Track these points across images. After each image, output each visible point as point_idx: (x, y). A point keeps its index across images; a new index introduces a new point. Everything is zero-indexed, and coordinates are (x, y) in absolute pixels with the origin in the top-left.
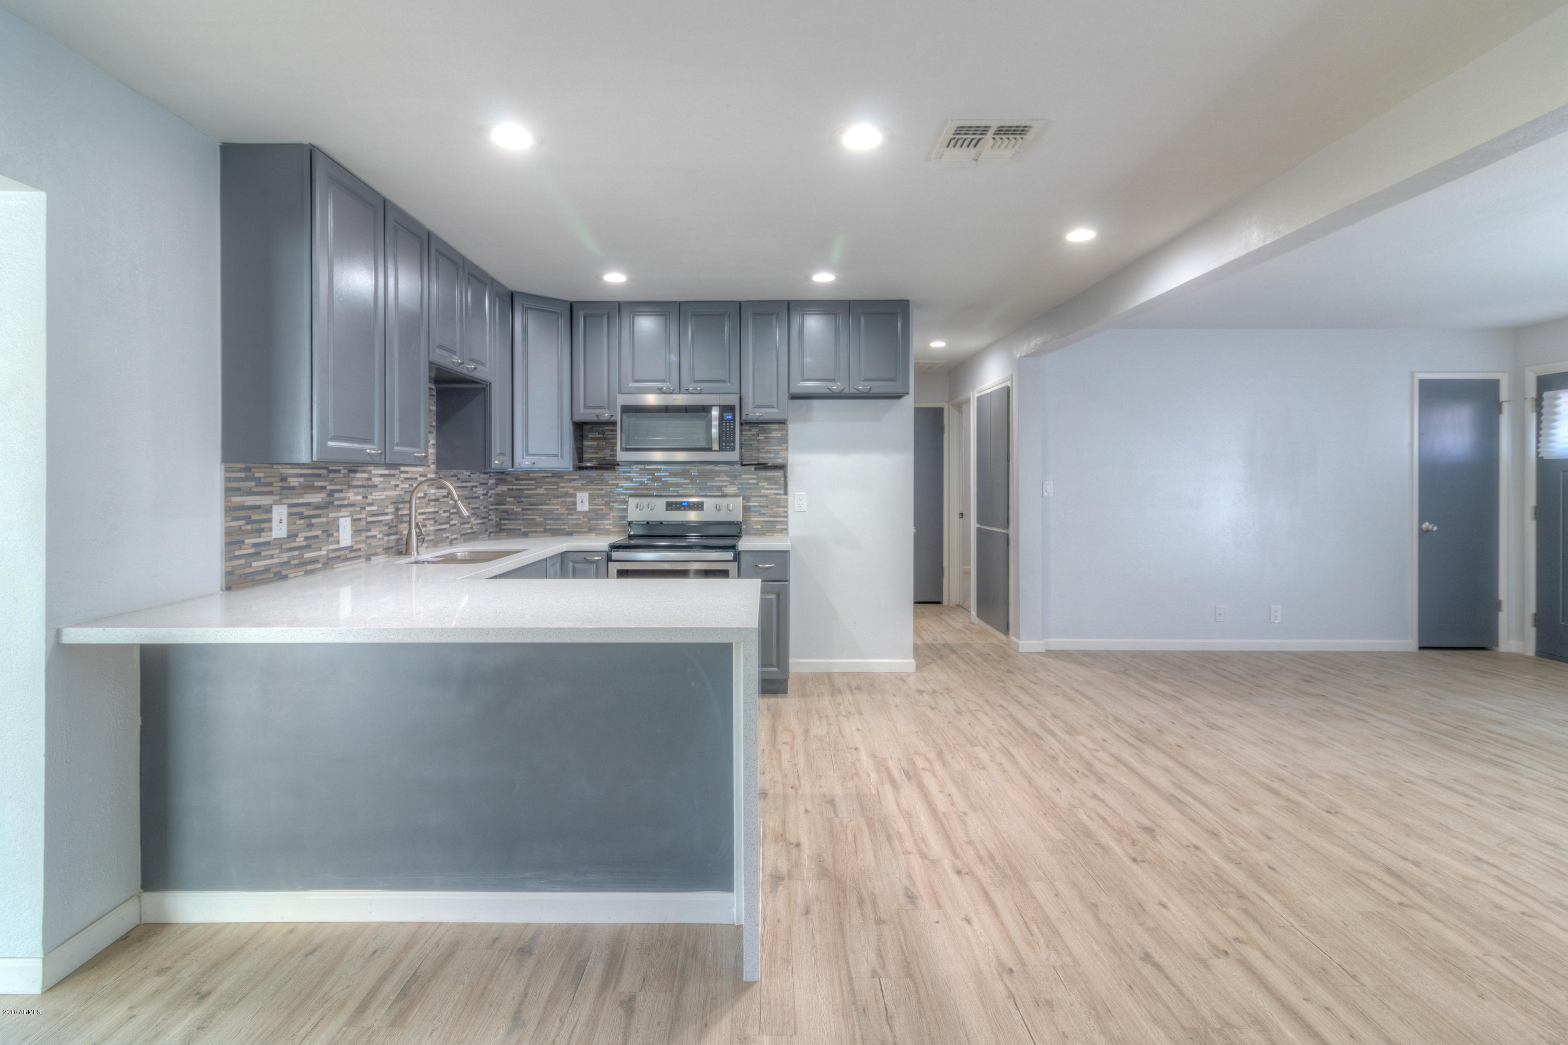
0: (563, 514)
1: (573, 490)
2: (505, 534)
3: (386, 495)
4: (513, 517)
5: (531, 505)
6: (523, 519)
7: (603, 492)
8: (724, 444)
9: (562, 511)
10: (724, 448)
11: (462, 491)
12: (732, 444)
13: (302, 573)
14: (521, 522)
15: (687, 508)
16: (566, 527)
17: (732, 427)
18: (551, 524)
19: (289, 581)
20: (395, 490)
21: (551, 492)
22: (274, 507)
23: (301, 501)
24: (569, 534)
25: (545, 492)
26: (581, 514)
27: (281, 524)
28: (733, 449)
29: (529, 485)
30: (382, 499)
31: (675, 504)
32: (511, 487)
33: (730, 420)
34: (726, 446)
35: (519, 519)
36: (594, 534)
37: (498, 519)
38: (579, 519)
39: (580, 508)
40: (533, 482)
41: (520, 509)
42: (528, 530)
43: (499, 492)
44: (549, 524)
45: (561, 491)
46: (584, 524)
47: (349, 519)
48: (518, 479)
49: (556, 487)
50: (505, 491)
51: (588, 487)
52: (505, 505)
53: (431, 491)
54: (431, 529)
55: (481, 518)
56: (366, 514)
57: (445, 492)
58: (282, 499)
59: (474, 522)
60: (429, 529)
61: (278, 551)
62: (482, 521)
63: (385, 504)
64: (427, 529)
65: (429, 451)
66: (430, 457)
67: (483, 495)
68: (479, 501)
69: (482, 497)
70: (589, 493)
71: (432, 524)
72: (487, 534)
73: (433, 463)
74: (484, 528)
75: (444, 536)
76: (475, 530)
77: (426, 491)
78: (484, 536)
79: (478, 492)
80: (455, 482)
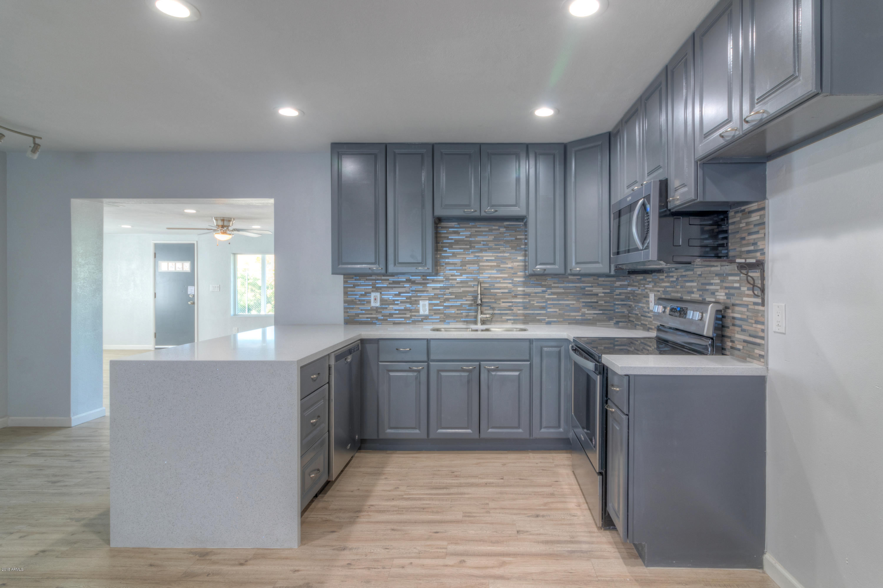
0: (645, 311)
1: (648, 291)
2: (630, 324)
4: (632, 311)
7: (659, 293)
9: (645, 308)
13: (392, 323)
14: (634, 316)
15: (679, 314)
16: (648, 323)
21: (643, 292)
22: (372, 293)
24: (648, 329)
25: (641, 292)
26: (652, 313)
27: (375, 301)
29: (636, 286)
30: (461, 292)
31: (674, 308)
32: (631, 288)
37: (628, 312)
38: (651, 317)
39: (651, 308)
40: (637, 284)
41: (633, 306)
42: (636, 322)
43: (628, 291)
44: (642, 320)
46: (654, 322)
47: (428, 302)
48: (634, 282)
49: (644, 288)
51: (654, 289)
53: (519, 289)
54: (519, 312)
55: (600, 310)
56: (444, 300)
57: (539, 290)
58: (378, 290)
59: (587, 312)
60: (515, 312)
61: (375, 312)
62: (601, 312)
63: (463, 295)
64: (513, 312)
65: (516, 264)
66: (516, 268)
67: (603, 293)
68: (597, 297)
69: (603, 295)
70: (654, 295)
71: (521, 309)
72: (612, 323)
73: (521, 272)
74: (605, 318)
75: (537, 318)
76: (588, 318)
77: (511, 288)
78: (607, 323)
79: (594, 291)
80: (554, 283)
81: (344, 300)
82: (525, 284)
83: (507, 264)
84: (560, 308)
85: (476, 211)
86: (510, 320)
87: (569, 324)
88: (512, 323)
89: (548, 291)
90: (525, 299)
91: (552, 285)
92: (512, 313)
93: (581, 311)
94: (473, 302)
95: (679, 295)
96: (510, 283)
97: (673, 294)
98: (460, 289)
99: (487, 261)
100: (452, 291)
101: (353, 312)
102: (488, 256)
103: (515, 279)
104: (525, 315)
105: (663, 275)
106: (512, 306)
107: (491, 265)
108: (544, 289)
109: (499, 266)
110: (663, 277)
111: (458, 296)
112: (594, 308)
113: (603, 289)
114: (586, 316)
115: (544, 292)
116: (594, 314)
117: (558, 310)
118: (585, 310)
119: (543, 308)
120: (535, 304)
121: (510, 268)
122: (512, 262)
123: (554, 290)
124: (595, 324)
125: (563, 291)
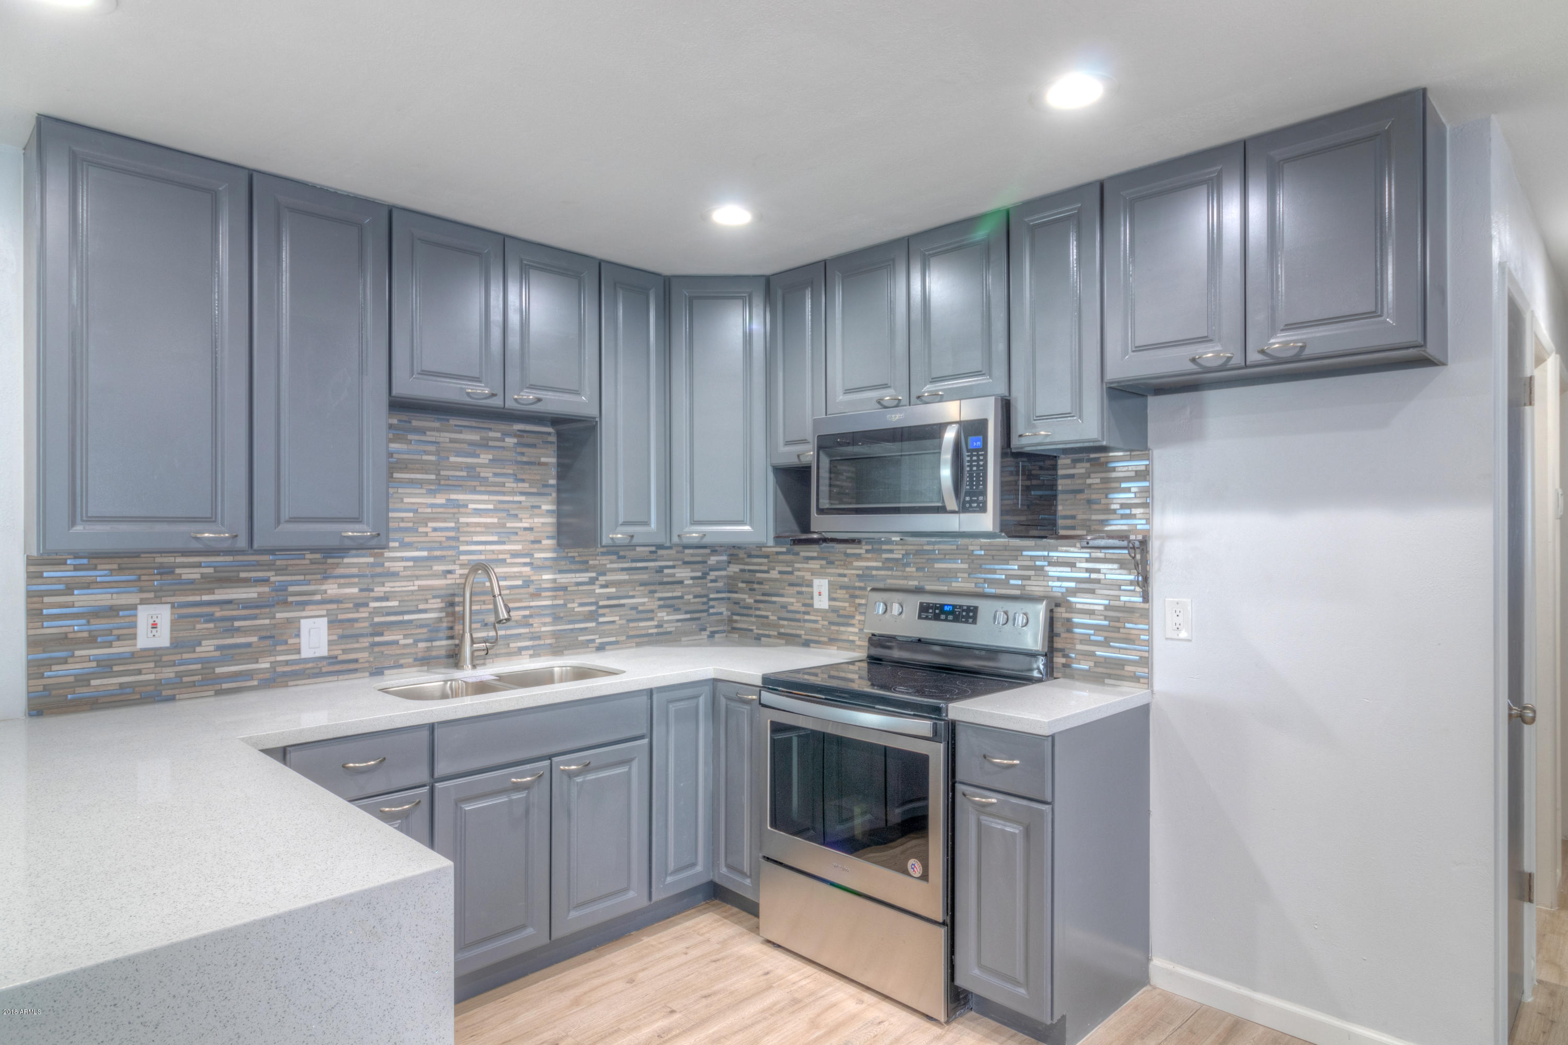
0: (798, 612)
1: (810, 574)
2: (737, 636)
3: (419, 586)
4: (745, 611)
5: (764, 595)
6: (757, 616)
7: (846, 579)
8: (968, 499)
9: (797, 606)
10: (967, 505)
11: (627, 574)
12: (981, 498)
13: (212, 693)
14: (753, 619)
15: (950, 617)
16: (803, 632)
17: (981, 463)
18: (787, 627)
19: (178, 704)
20: (446, 578)
21: (785, 577)
22: (139, 607)
23: (205, 598)
24: (806, 644)
25: (778, 576)
26: (819, 614)
27: (154, 630)
28: (983, 509)
29: (760, 564)
30: (412, 591)
31: (932, 608)
32: (742, 567)
33: (977, 450)
34: (971, 502)
35: (750, 616)
36: (836, 648)
37: (729, 613)
38: (816, 622)
39: (817, 605)
40: (765, 560)
41: (752, 601)
42: (761, 632)
43: (732, 574)
44: (783, 626)
45: (797, 576)
46: (824, 630)
47: (325, 620)
48: (750, 556)
49: (790, 569)
50: (737, 572)
51: (828, 571)
52: (736, 592)
53: (545, 577)
54: (543, 629)
55: (687, 613)
56: (370, 613)
57: (584, 577)
58: (160, 597)
59: (666, 618)
60: (537, 630)
61: (152, 665)
62: (688, 616)
63: (420, 597)
64: (533, 630)
65: (538, 521)
66: (540, 529)
67: (693, 578)
68: (682, 587)
69: (691, 582)
70: (829, 581)
71: (547, 623)
72: (705, 634)
73: (548, 538)
74: (694, 626)
75: (580, 638)
76: (669, 630)
77: (529, 576)
78: (696, 637)
79: (677, 575)
80: (611, 562)
81: (28, 636)
82: (555, 565)
83: (521, 520)
84: (622, 613)
85: (493, 395)
86: (527, 648)
87: (638, 645)
88: (531, 656)
89: (600, 578)
90: (556, 599)
91: (608, 566)
92: (530, 632)
93: (657, 616)
94: (443, 614)
95: (916, 583)
96: (525, 564)
97: (889, 581)
98: (411, 583)
99: (478, 512)
100: (393, 589)
101: (62, 673)
102: (478, 501)
103: (537, 555)
104: (556, 635)
105: (861, 548)
106: (531, 616)
107: (485, 523)
108: (594, 575)
109: (504, 526)
110: (863, 551)
111: (408, 601)
112: (677, 610)
113: (692, 571)
114: (665, 625)
115: (592, 581)
116: (678, 621)
117: (617, 618)
118: (663, 615)
119: (592, 616)
120: (576, 610)
121: (525, 529)
122: (531, 515)
123: (610, 577)
124: (677, 641)
125: (627, 577)
